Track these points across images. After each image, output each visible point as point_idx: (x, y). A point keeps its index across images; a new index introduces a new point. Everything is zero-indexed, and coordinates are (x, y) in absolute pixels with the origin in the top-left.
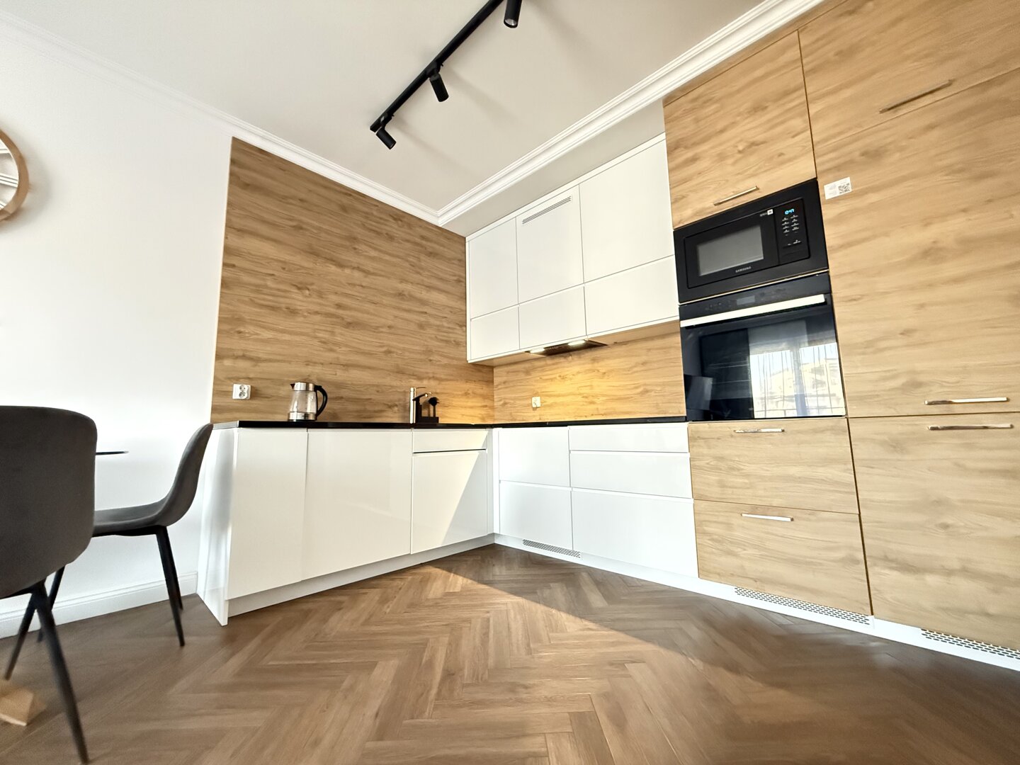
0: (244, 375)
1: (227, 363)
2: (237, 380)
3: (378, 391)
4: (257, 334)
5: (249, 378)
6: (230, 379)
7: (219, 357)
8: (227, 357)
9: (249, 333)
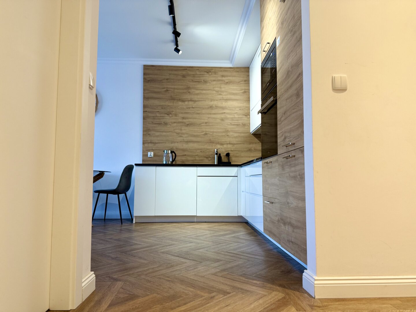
0: (151, 149)
1: (146, 145)
2: (149, 151)
3: (201, 152)
4: (155, 134)
5: (153, 150)
6: (147, 150)
7: (144, 143)
8: (146, 143)
9: (152, 134)
